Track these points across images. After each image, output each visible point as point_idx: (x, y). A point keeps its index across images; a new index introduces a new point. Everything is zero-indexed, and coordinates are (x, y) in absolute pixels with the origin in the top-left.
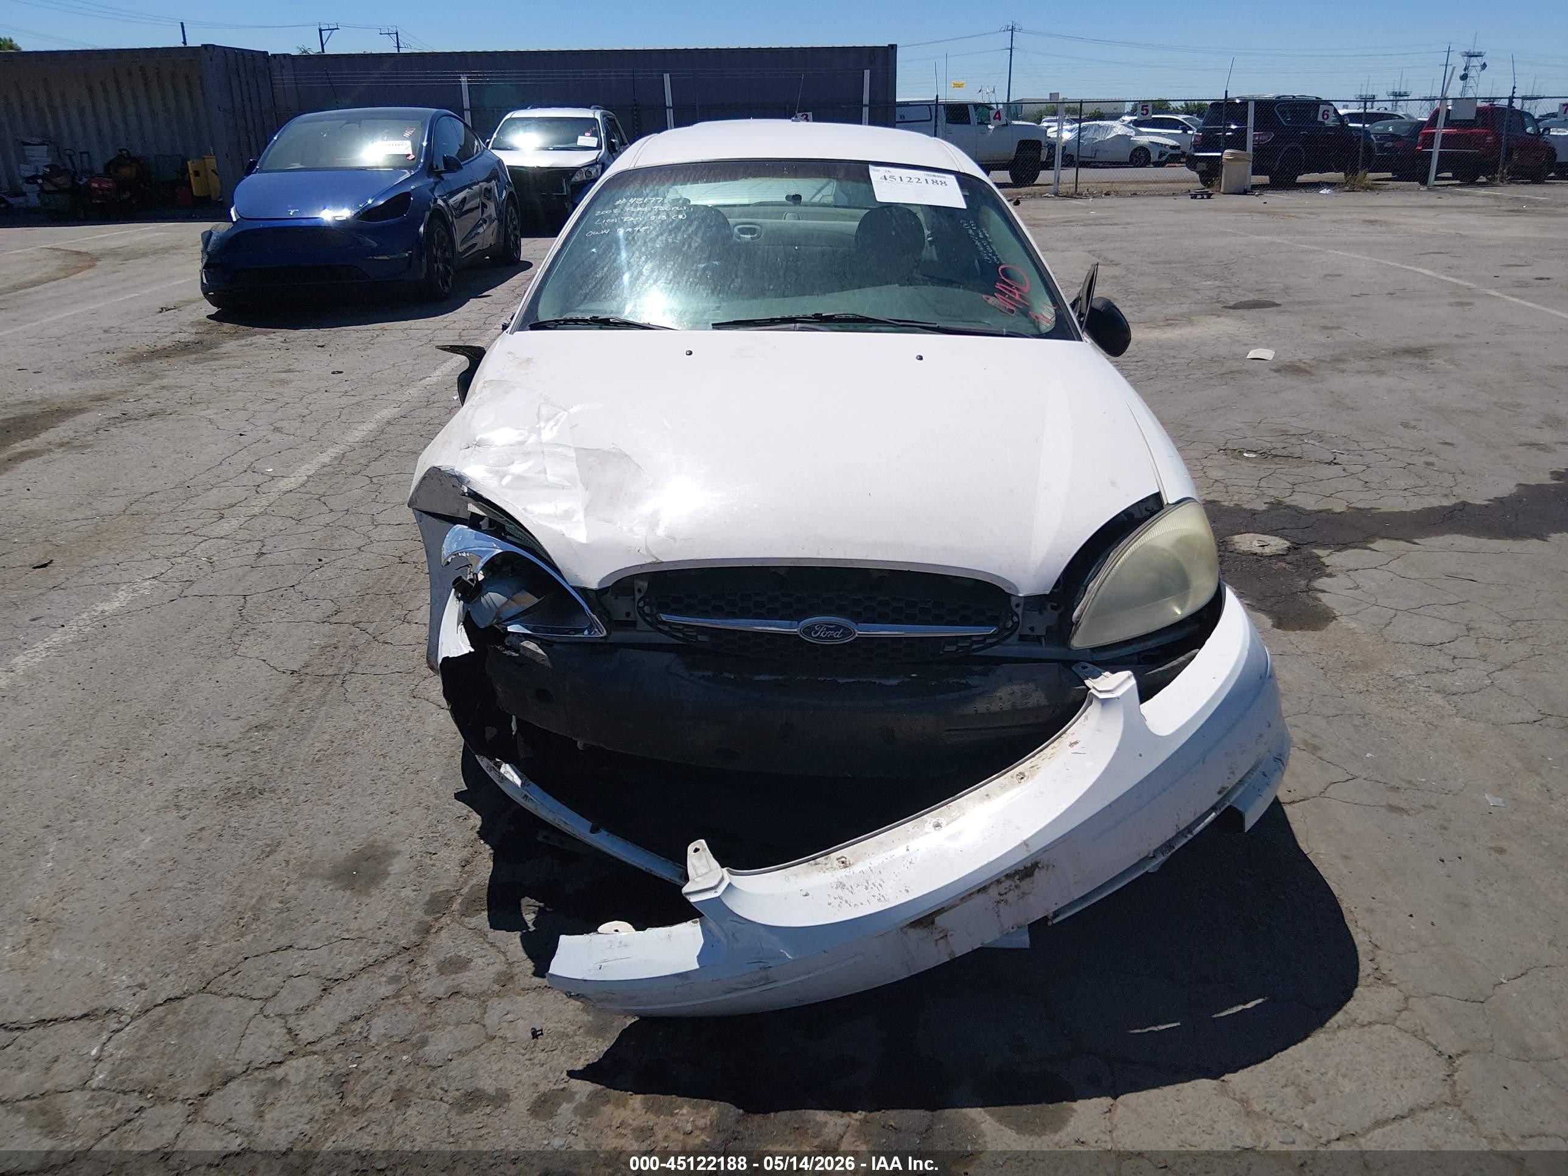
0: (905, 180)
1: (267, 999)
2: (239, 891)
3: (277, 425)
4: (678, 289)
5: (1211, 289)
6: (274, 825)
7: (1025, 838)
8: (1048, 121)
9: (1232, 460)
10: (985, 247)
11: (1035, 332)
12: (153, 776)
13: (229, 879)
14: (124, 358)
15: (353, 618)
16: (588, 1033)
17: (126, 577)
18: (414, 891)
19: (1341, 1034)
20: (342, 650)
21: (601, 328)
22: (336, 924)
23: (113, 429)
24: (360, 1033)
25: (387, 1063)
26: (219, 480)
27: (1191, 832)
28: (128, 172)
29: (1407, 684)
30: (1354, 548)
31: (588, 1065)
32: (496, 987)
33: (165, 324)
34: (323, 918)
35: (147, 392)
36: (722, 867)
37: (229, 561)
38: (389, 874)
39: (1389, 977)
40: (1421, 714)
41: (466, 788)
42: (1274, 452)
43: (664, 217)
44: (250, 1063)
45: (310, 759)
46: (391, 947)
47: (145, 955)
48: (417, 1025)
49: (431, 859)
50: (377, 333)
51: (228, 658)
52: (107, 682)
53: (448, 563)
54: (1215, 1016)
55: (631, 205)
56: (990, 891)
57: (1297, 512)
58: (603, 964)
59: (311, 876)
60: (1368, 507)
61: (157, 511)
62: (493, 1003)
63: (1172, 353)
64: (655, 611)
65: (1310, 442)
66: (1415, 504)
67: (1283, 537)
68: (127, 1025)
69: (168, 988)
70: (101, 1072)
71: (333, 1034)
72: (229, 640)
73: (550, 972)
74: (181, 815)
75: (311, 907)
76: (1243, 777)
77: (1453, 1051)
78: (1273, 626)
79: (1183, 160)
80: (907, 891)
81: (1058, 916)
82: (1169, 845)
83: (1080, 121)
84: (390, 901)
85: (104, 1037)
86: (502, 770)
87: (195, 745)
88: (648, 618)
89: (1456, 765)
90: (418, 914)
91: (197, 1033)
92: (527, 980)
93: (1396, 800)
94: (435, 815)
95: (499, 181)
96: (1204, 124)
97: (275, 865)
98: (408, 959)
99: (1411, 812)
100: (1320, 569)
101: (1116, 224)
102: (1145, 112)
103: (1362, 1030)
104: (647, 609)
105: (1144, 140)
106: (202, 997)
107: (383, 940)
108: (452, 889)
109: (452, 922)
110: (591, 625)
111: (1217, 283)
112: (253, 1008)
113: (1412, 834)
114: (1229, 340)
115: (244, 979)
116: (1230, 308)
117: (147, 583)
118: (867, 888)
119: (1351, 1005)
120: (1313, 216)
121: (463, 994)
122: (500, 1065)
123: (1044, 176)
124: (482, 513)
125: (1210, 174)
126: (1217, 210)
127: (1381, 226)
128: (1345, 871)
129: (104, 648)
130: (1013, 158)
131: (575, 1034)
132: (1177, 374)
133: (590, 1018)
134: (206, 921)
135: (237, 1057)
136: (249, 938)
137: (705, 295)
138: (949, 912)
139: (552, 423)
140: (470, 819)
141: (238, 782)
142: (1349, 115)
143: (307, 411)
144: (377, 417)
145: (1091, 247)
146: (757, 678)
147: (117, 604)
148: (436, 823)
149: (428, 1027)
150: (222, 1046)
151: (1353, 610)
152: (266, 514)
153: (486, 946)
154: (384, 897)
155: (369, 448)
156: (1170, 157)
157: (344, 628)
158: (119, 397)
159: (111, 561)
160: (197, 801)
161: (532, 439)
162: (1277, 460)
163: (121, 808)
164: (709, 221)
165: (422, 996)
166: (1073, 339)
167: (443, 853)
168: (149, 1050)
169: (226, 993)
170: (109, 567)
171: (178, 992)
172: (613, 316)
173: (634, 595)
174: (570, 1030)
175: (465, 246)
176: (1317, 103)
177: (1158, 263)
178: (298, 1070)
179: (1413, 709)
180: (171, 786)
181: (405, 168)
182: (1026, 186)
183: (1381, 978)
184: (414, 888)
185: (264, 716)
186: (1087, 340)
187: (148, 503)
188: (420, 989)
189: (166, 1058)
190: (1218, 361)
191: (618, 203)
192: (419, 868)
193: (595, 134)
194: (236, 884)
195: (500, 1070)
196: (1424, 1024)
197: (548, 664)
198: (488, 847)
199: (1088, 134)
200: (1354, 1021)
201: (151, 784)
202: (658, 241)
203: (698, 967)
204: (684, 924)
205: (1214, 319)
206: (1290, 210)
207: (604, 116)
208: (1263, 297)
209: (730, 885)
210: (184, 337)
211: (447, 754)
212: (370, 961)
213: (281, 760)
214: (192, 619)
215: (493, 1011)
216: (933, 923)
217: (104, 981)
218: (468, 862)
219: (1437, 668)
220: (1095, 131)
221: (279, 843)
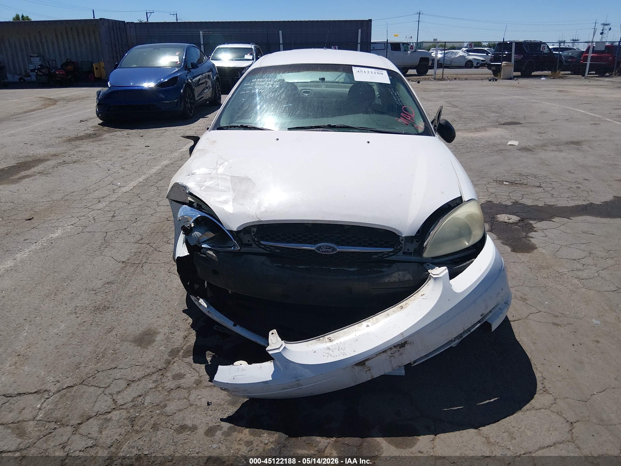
0: (367, 72)
1: (106, 388)
2: (97, 346)
3: (123, 166)
4: (275, 115)
5: (494, 117)
6: (112, 321)
7: (402, 332)
8: (432, 50)
9: (499, 185)
10: (397, 99)
11: (416, 133)
12: (67, 301)
13: (94, 341)
14: (65, 140)
15: (148, 241)
16: (229, 404)
17: (61, 224)
18: (165, 347)
19: (528, 412)
20: (142, 254)
21: (244, 130)
22: (134, 359)
23: (59, 167)
24: (141, 402)
25: (151, 413)
26: (99, 187)
27: (470, 331)
28: (70, 68)
29: (564, 275)
30: (546, 220)
31: (229, 416)
32: (195, 385)
33: (82, 127)
34: (129, 357)
35: (73, 153)
36: (282, 340)
37: (102, 219)
38: (155, 341)
39: (549, 391)
40: (569, 287)
41: (187, 308)
42: (516, 182)
43: (271, 86)
44: (98, 412)
45: (128, 296)
46: (155, 369)
47: (60, 370)
48: (163, 399)
49: (172, 335)
50: (164, 131)
51: (98, 256)
52: (51, 264)
53: (180, 220)
54: (478, 404)
55: (258, 82)
56: (387, 352)
57: (524, 206)
58: (235, 377)
59: (126, 341)
60: (553, 204)
61: (75, 199)
62: (193, 391)
63: (477, 142)
64: (259, 240)
65: (531, 178)
66: (572, 204)
67: (517, 216)
68: (51, 396)
69: (68, 382)
70: (41, 414)
71: (131, 402)
72: (99, 250)
73: (214, 380)
74: (77, 316)
75: (125, 353)
76: (491, 310)
77: (572, 421)
78: (511, 251)
79: (486, 66)
80: (354, 351)
81: (415, 363)
82: (460, 335)
83: (445, 50)
84: (155, 351)
85: (43, 401)
86: (200, 301)
87: (84, 289)
88: (256, 243)
89: (582, 307)
90: (166, 356)
91: (78, 400)
92: (207, 383)
93: (557, 321)
94: (174, 318)
95: (213, 72)
96: (495, 51)
97: (112, 336)
98: (161, 373)
99: (562, 326)
100: (532, 229)
101: (458, 91)
102: (471, 46)
103: (537, 411)
104: (256, 239)
105: (471, 58)
106: (81, 386)
107: (152, 366)
108: (180, 347)
109: (179, 360)
110: (234, 245)
111: (497, 115)
112: (100, 391)
113: (562, 334)
114: (500, 137)
115: (97, 380)
116: (502, 124)
117: (69, 227)
118: (339, 350)
119: (533, 401)
120: (537, 88)
121: (182, 387)
122: (194, 415)
123: (430, 72)
124: (193, 201)
125: (497, 71)
126: (499, 86)
127: (565, 93)
128: (534, 348)
129: (51, 252)
130: (418, 64)
131: (224, 404)
132: (479, 150)
133: (230, 398)
134: (84, 357)
135: (93, 409)
136: (100, 364)
137: (285, 117)
138: (371, 360)
139: (222, 166)
140: (188, 320)
141: (99, 304)
142: (554, 48)
143: (135, 161)
144: (162, 164)
145: (447, 100)
146: (299, 267)
147: (57, 235)
148: (175, 321)
149: (167, 400)
150: (88, 405)
151: (544, 245)
152: (117, 201)
153: (192, 369)
154: (153, 349)
155: (158, 176)
156: (481, 65)
157: (144, 245)
158: (63, 155)
159: (56, 218)
160: (83, 311)
161: (214, 172)
162: (517, 185)
163: (54, 313)
164: (288, 88)
165: (166, 388)
166: (432, 136)
167: (177, 333)
168: (59, 406)
169: (90, 385)
170: (55, 220)
171: (72, 384)
172: (249, 125)
173: (251, 233)
174: (222, 403)
175: (199, 97)
176: (541, 43)
177: (474, 106)
178: (116, 415)
179: (565, 285)
180: (74, 305)
181: (176, 67)
182: (422, 76)
183: (545, 391)
184: (165, 346)
185: (111, 279)
186: (437, 136)
187: (71, 196)
188: (165, 385)
189: (66, 409)
190: (496, 146)
191: (253, 81)
192: (168, 339)
193: (251, 54)
194: (96, 343)
195: (194, 417)
196: (562, 409)
197: (217, 260)
198: (194, 331)
199: (449, 55)
200: (533, 408)
201: (66, 304)
202: (268, 96)
203: (271, 379)
204: (267, 362)
205: (495, 129)
206: (529, 86)
207: (255, 47)
208: (515, 121)
209: (285, 347)
210: (88, 132)
211: (181, 295)
212: (146, 374)
213: (117, 296)
214: (86, 241)
215: (193, 395)
216: (365, 364)
217: (43, 380)
218: (186, 337)
219: (576, 269)
220: (451, 54)
221: (114, 328)
